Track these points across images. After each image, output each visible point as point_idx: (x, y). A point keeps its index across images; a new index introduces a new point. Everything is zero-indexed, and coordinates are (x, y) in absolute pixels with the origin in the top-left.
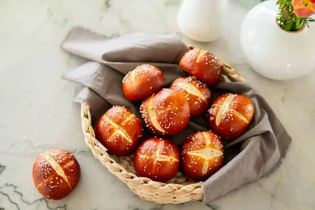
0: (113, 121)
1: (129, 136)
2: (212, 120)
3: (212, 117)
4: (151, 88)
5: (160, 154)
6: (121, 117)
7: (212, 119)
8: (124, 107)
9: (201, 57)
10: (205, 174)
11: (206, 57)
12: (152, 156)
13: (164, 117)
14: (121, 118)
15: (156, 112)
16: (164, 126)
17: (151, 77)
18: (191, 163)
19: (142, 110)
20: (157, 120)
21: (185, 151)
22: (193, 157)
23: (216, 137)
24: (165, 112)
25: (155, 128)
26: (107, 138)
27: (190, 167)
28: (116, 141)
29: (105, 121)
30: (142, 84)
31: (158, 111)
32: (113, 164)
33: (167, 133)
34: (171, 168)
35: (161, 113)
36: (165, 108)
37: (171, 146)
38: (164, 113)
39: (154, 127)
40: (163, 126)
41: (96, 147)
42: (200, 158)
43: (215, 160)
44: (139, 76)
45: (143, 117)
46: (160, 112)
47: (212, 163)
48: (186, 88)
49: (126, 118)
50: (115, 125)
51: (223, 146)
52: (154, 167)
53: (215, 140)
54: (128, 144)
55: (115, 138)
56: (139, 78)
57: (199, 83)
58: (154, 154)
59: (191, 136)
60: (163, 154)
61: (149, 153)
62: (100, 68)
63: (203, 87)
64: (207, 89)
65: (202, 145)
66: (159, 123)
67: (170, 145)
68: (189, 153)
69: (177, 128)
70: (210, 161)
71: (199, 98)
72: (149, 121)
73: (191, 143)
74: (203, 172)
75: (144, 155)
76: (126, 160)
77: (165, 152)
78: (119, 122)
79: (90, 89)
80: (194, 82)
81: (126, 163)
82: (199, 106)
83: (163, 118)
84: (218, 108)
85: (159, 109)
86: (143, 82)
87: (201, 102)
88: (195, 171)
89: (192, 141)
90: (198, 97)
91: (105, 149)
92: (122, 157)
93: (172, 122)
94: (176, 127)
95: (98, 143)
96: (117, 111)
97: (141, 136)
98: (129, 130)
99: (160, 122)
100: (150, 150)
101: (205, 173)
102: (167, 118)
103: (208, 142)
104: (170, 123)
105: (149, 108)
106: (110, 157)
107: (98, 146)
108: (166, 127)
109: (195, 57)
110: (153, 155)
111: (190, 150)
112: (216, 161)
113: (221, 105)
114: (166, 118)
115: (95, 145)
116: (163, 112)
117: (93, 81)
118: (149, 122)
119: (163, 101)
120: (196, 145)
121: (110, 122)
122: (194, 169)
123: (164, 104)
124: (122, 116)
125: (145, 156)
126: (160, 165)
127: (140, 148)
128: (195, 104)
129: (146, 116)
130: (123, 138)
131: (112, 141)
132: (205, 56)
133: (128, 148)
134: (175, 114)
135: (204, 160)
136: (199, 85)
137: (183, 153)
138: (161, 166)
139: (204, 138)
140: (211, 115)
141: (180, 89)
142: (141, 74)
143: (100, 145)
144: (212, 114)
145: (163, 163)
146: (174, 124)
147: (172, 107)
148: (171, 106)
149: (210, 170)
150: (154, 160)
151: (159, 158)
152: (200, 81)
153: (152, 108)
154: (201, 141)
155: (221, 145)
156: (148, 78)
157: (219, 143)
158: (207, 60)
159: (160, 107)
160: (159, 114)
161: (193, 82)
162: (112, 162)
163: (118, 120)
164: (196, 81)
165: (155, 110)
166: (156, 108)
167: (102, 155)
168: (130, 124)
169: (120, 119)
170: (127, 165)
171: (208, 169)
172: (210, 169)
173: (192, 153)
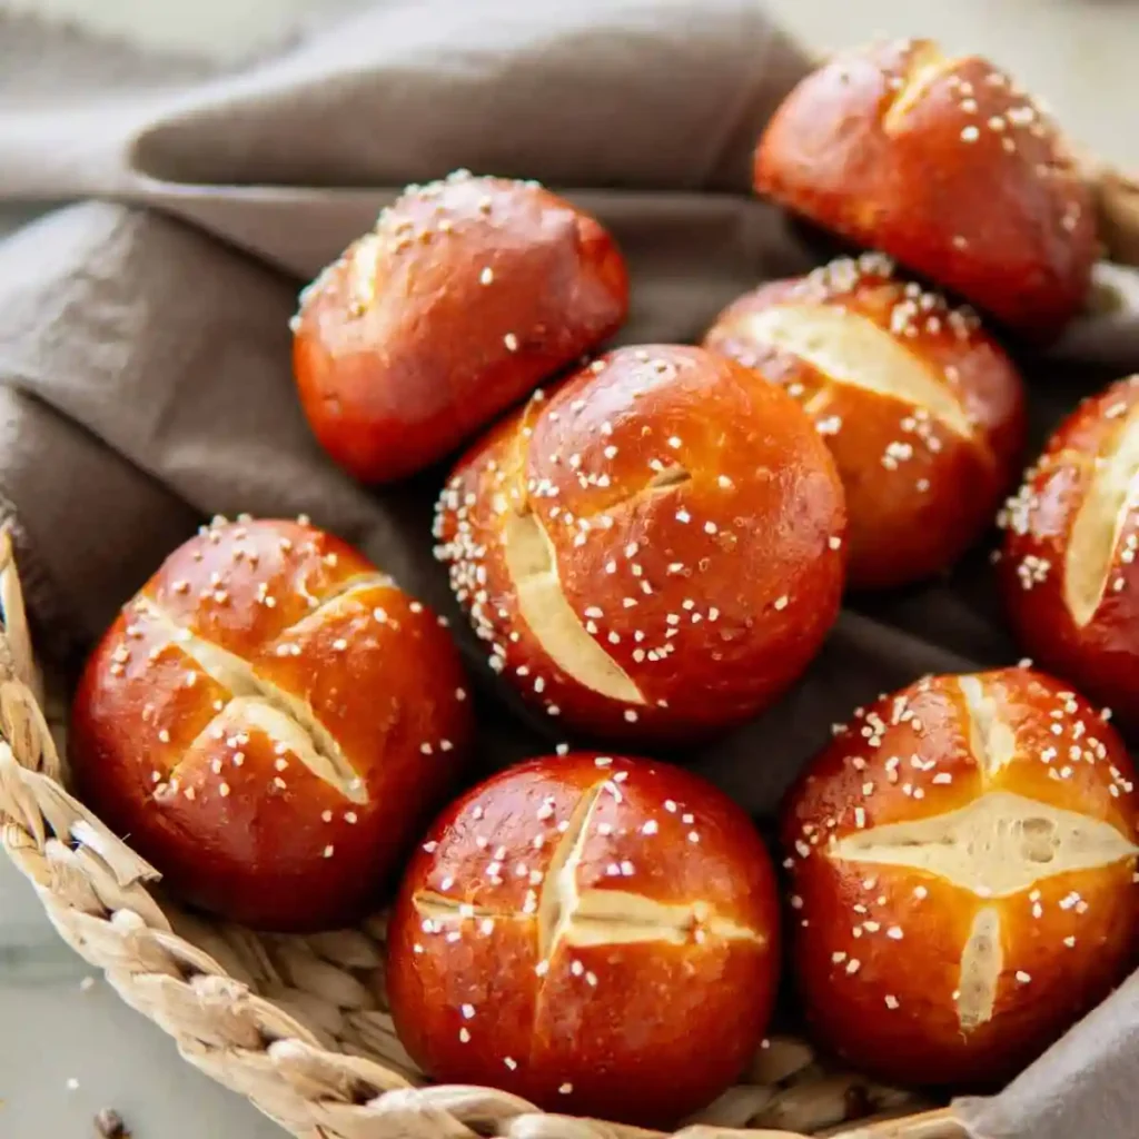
0: (202, 631)
1: (336, 748)
2: (1036, 584)
3: (1031, 560)
4: (511, 342)
5: (581, 888)
6: (268, 593)
7: (1033, 570)
8: (303, 520)
9: (925, 93)
10: (985, 1024)
11: (967, 88)
12: (520, 907)
13: (623, 565)
14: (271, 602)
15: (556, 527)
16: (628, 643)
17: (508, 254)
18: (857, 932)
19: (449, 536)
20: (567, 591)
21: (807, 840)
22: (869, 884)
23: (1072, 706)
24: (625, 524)
25: (557, 669)
26: (156, 776)
27: (853, 966)
28: (224, 790)
29: (139, 637)
30: (438, 314)
31: (569, 518)
32: (197, 981)
33: (662, 703)
34: (695, 999)
35: (593, 533)
36: (624, 491)
37: (681, 811)
38: (616, 527)
39: (545, 665)
40: (614, 638)
41: (56, 848)
42: (933, 884)
43: (1065, 895)
44: (410, 258)
45: (462, 596)
46: (584, 524)
47: (1038, 923)
48: (814, 345)
49: (313, 601)
50: (215, 661)
51: (1129, 787)
52: (541, 1003)
53: (1057, 729)
54: (327, 816)
55: (217, 766)
56: (417, 266)
57: (916, 300)
58: (538, 889)
59: (859, 712)
60: (607, 883)
61: (496, 881)
62: (115, 236)
63: (947, 329)
64: (985, 350)
65: (944, 778)
66: (585, 620)
67: (671, 806)
68: (842, 851)
69: (736, 655)
70: (1019, 905)
71: (922, 414)
72: (503, 613)
73: (859, 762)
74: (962, 1011)
75: (455, 908)
76: (337, 965)
77: (627, 869)
78: (252, 636)
79: (31, 398)
80: (875, 298)
81: (341, 988)
82: (923, 485)
83: (611, 568)
84: (1077, 478)
85: (573, 502)
86: (444, 300)
87: (935, 444)
88: (891, 1002)
89: (862, 747)
90: (906, 411)
91: (133, 865)
92: (301, 943)
93: (688, 604)
94: (726, 647)
95: (75, 817)
96: (237, 549)
97: (446, 745)
98: (339, 700)
99: (594, 612)
100: (505, 861)
101: (985, 1014)
102: (645, 570)
103: (1000, 748)
104: (678, 610)
105: (501, 504)
106: (177, 931)
107: (73, 844)
108: (648, 645)
109: (877, 93)
110: (531, 895)
111: (848, 828)
112: (1065, 904)
113: (1105, 450)
114: (637, 570)
115: (49, 833)
116: (606, 521)
117: (51, 338)
118: (506, 621)
119: (607, 429)
120: (893, 776)
121: (182, 636)
122: (880, 988)
123: (611, 452)
124: (279, 585)
125: (467, 910)
126: (592, 979)
127: (429, 847)
128: (889, 462)
129: (481, 573)
130: (281, 765)
131: (190, 793)
132: (954, 81)
133: (329, 851)
134: (710, 528)
135: (968, 901)
136: (919, 320)
137: (796, 856)
138: (598, 993)
139: (962, 718)
140: (1028, 545)
141: (765, 351)
142: (427, 239)
143: (91, 830)
144: (1029, 536)
145: (612, 960)
146: (706, 614)
147: (684, 477)
148: (676, 468)
149: (1025, 987)
150: (534, 936)
151: (579, 918)
152: (926, 287)
153: (521, 505)
154: (941, 743)
155: (1115, 772)
156: (482, 260)
157: (1089, 756)
158: (969, 106)
159: (584, 482)
160: (580, 540)
161: (866, 296)
162: (187, 971)
163: (242, 617)
164: (886, 293)
165: (544, 517)
166: (554, 491)
167: (107, 914)
168: (340, 644)
169: (261, 608)
170: (344, 1010)
171: (1008, 973)
172: (1023, 977)
173: (868, 847)
